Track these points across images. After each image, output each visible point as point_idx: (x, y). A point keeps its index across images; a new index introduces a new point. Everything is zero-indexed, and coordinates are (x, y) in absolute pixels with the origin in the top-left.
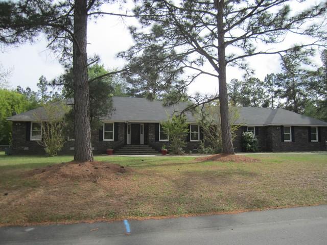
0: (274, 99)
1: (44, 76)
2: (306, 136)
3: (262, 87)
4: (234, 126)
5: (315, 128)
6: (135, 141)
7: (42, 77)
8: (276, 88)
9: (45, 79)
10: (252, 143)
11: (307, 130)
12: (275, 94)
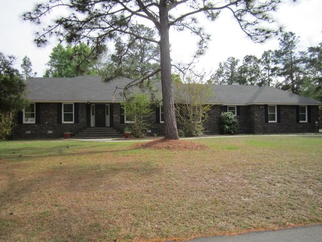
0: (270, 77)
1: (27, 56)
2: (293, 116)
3: (259, 65)
4: (206, 105)
5: (304, 107)
6: (100, 123)
7: (26, 57)
8: (272, 66)
9: (29, 59)
10: (231, 124)
11: (295, 110)
12: (272, 72)
